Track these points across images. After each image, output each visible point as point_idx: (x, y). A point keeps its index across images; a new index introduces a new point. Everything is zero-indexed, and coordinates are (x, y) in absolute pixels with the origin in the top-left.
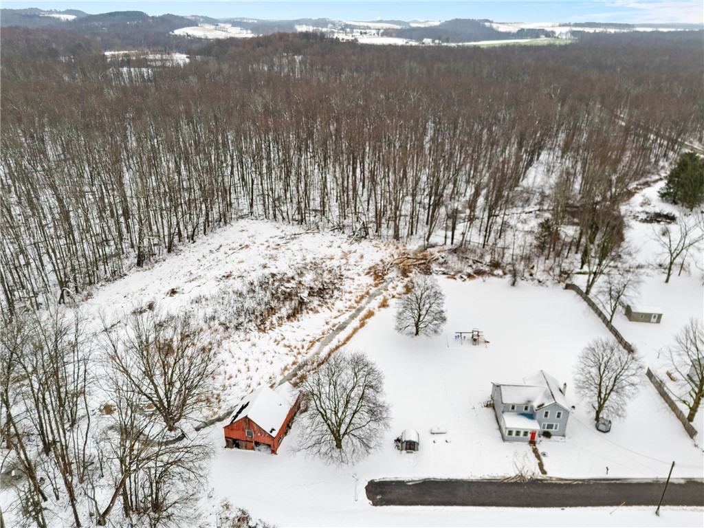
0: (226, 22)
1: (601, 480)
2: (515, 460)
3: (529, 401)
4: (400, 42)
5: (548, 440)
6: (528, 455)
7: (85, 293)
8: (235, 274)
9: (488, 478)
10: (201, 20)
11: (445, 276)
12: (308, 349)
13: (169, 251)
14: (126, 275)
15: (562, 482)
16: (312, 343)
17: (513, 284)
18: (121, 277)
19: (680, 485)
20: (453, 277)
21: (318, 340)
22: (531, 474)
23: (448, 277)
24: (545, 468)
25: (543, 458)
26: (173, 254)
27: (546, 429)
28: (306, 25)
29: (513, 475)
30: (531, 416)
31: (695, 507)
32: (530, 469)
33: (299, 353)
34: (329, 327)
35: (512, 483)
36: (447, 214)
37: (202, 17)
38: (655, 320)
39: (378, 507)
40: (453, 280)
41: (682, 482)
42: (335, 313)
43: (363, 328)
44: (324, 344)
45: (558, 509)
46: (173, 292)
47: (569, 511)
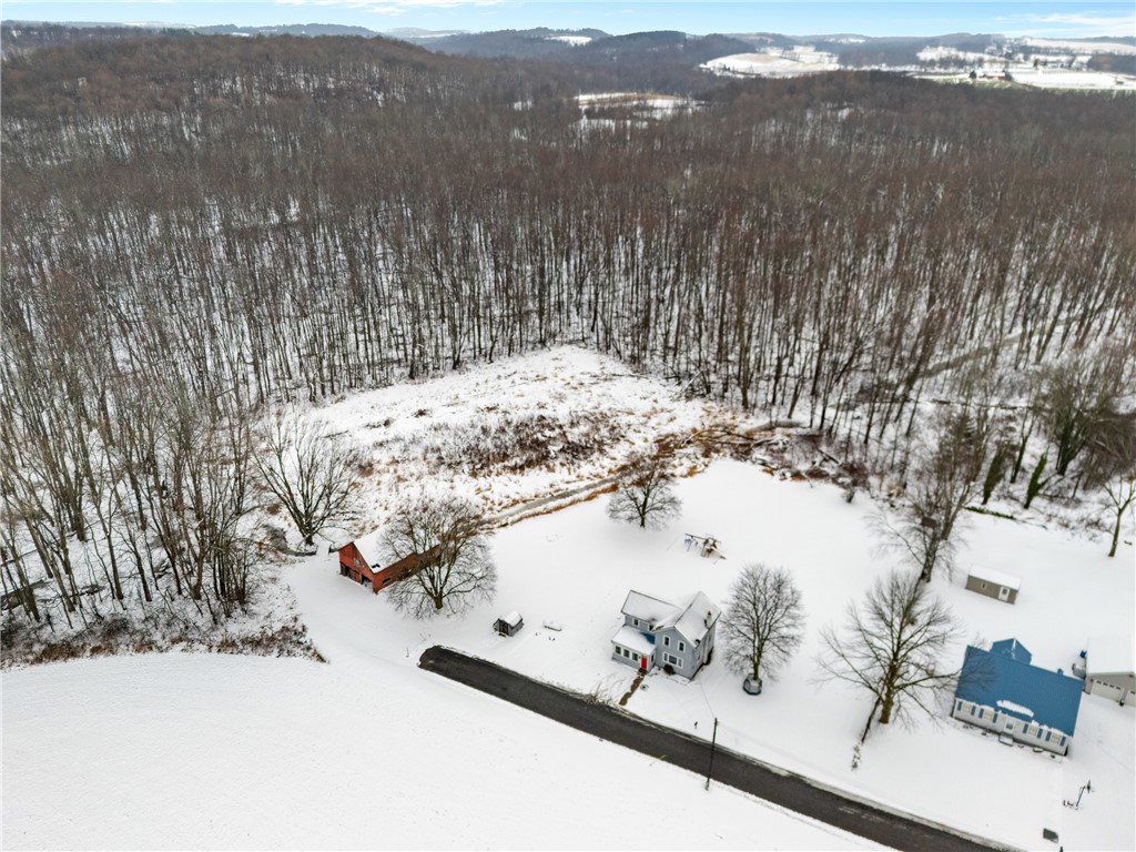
0: (806, 42)
1: (681, 733)
2: (604, 681)
3: (653, 620)
4: (1104, 81)
5: (666, 675)
6: (624, 683)
7: (339, 396)
8: (502, 408)
9: (555, 685)
10: (770, 40)
11: (763, 468)
12: (505, 507)
13: (454, 368)
14: (391, 385)
15: (632, 719)
16: (515, 502)
17: (850, 500)
18: (385, 386)
19: (777, 776)
20: (771, 472)
21: (524, 502)
22: (607, 698)
23: (765, 471)
24: (629, 700)
25: (638, 691)
26: (456, 372)
27: (668, 662)
28: (945, 46)
29: (586, 691)
30: (651, 639)
31: (766, 802)
32: (611, 694)
33: (491, 509)
34: (552, 490)
35: (577, 700)
36: (862, 387)
37: (773, 36)
38: (1005, 597)
39: (422, 670)
40: (769, 476)
41: (784, 773)
42: (573, 477)
43: (588, 502)
44: (528, 508)
45: (597, 739)
46: (421, 413)
47: (608, 745)
